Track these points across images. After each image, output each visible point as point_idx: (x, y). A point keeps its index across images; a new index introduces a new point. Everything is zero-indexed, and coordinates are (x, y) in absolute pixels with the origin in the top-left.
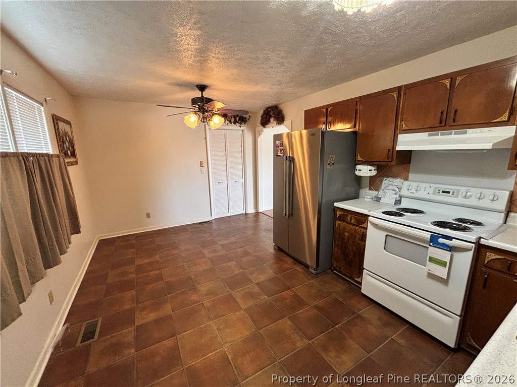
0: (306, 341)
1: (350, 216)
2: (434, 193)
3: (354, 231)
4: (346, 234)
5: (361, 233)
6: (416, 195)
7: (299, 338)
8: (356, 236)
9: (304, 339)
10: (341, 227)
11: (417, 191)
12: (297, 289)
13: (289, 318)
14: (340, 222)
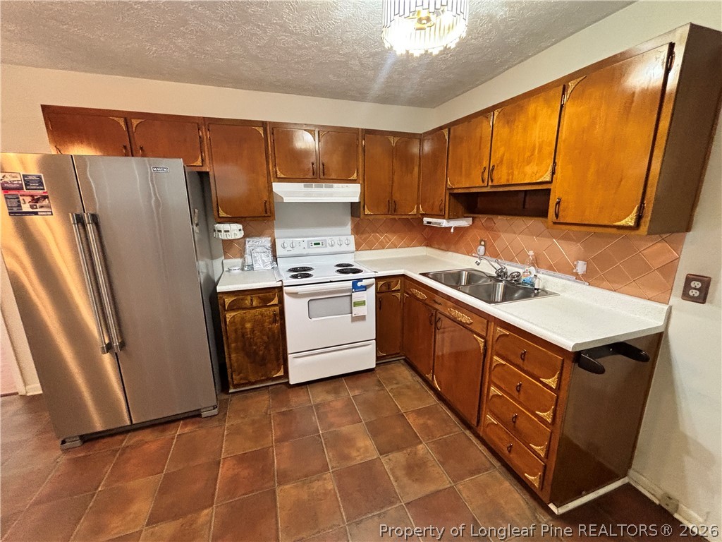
0: (328, 475)
1: (249, 298)
2: (309, 248)
3: (260, 316)
4: (248, 325)
5: (272, 313)
6: (294, 252)
7: (321, 483)
8: (264, 321)
9: (324, 476)
10: (237, 319)
11: (293, 247)
12: (226, 451)
13: (280, 484)
14: (233, 314)
